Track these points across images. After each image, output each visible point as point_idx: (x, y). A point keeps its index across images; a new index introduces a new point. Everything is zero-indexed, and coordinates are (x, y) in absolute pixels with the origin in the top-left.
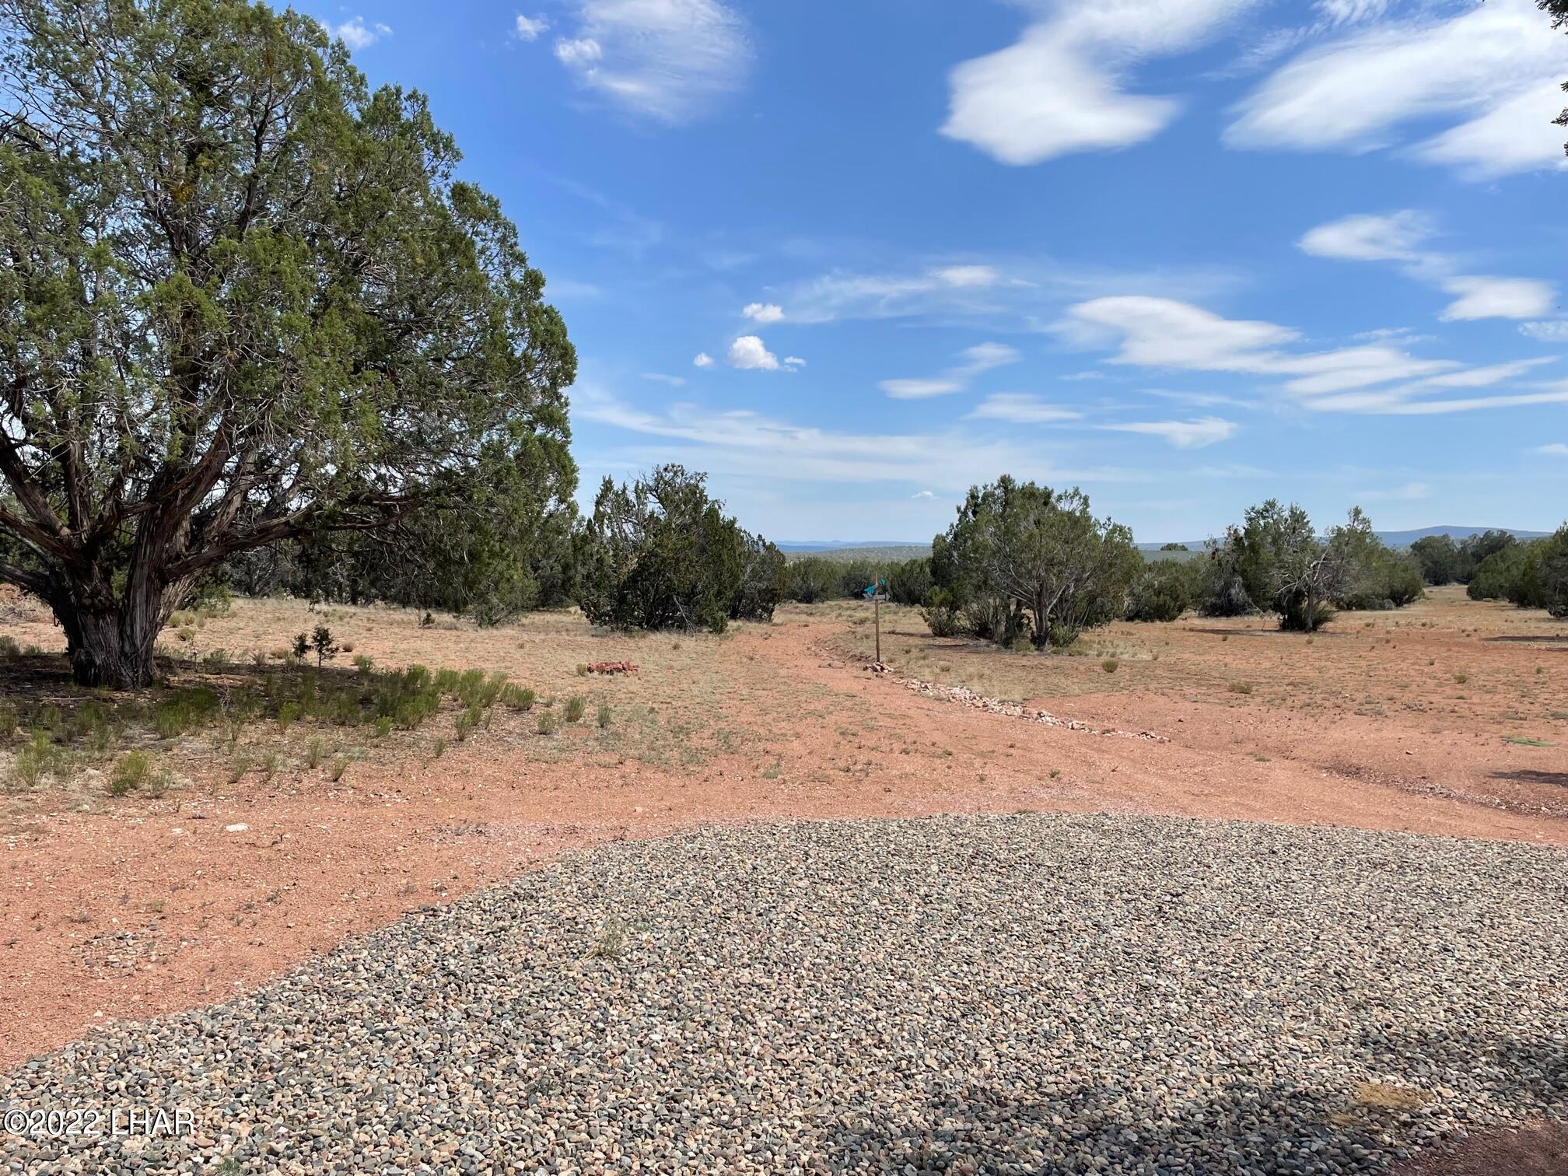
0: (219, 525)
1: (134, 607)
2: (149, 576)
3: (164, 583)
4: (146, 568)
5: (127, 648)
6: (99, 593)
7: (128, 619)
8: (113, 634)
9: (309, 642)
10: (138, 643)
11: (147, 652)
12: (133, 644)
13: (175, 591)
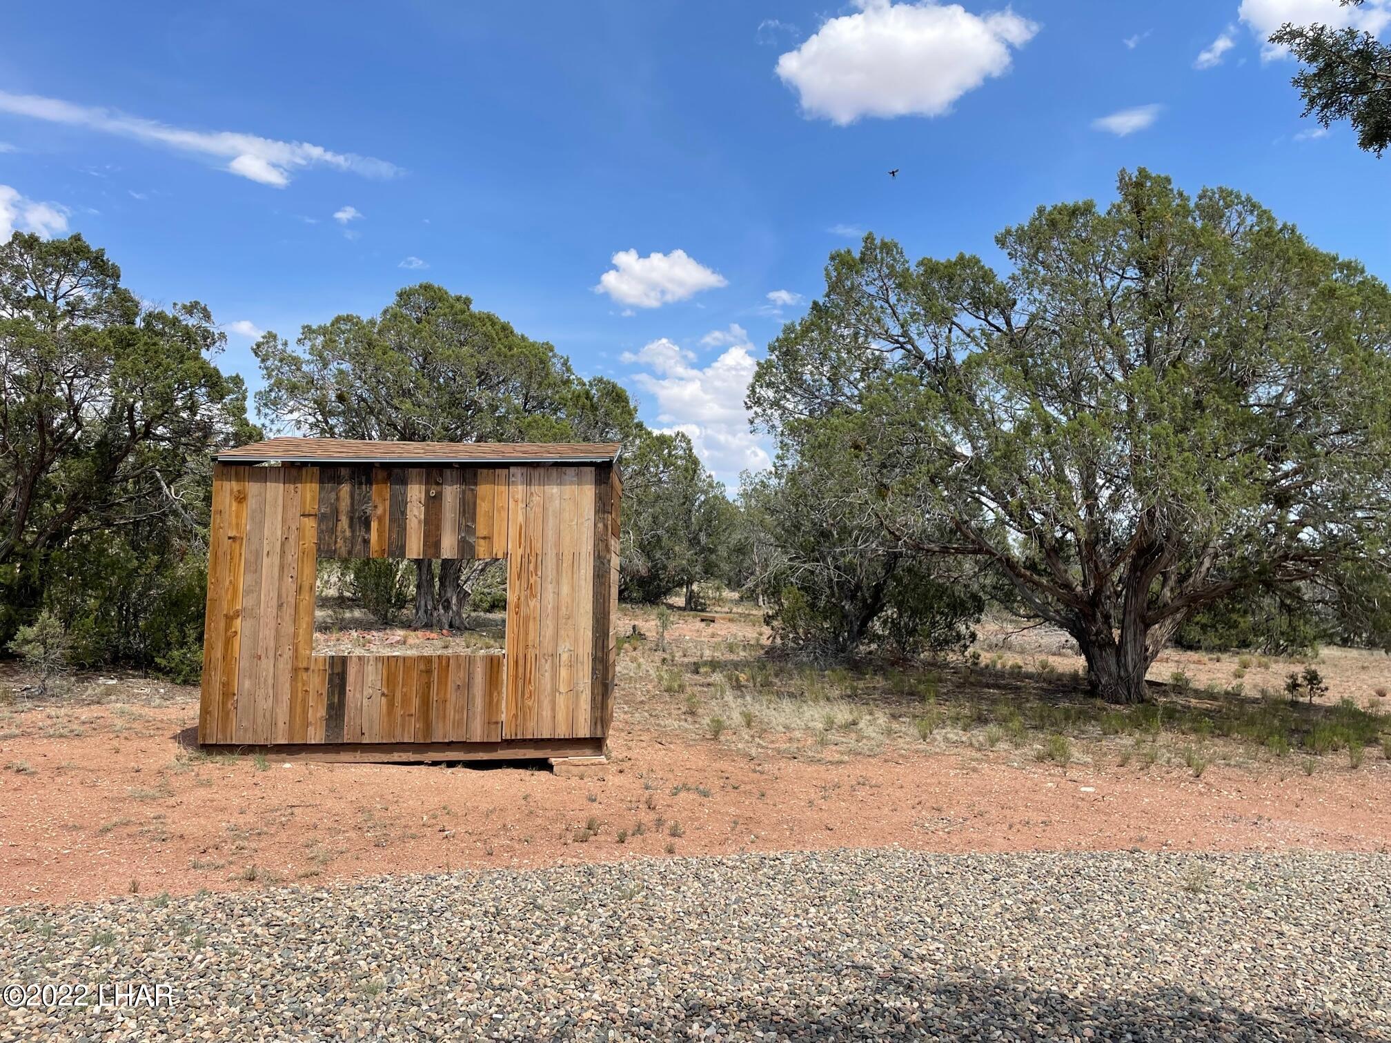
0: (1194, 581)
1: (1126, 643)
2: (1135, 620)
3: (1147, 626)
4: (1133, 614)
5: (1122, 673)
6: (1102, 632)
7: (1122, 652)
8: (1112, 662)
9: (1300, 681)
10: (1130, 669)
11: (1138, 678)
12: (1126, 670)
13: (1160, 631)
